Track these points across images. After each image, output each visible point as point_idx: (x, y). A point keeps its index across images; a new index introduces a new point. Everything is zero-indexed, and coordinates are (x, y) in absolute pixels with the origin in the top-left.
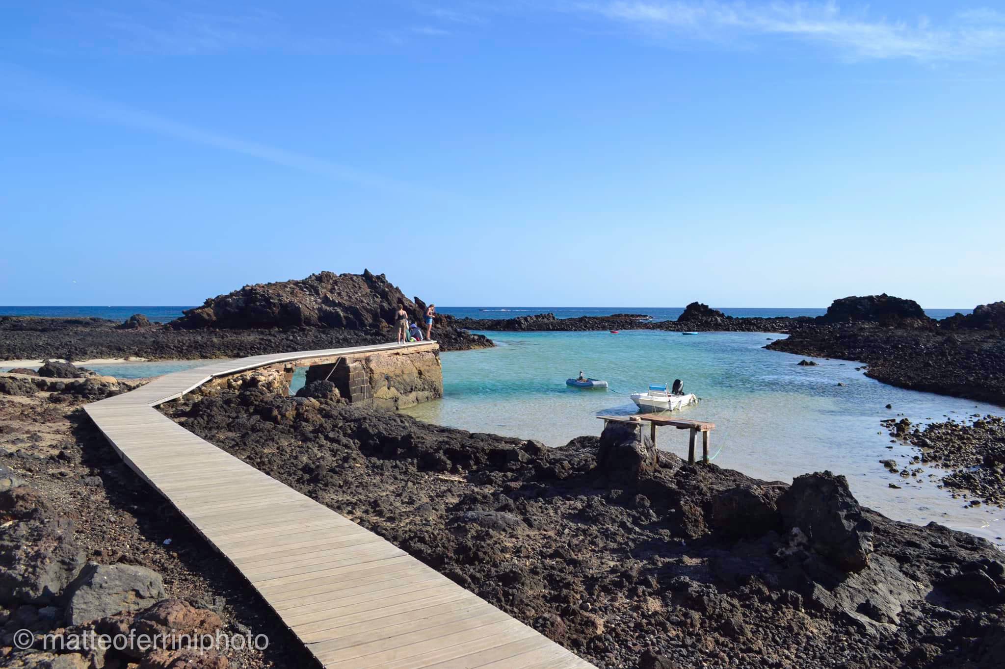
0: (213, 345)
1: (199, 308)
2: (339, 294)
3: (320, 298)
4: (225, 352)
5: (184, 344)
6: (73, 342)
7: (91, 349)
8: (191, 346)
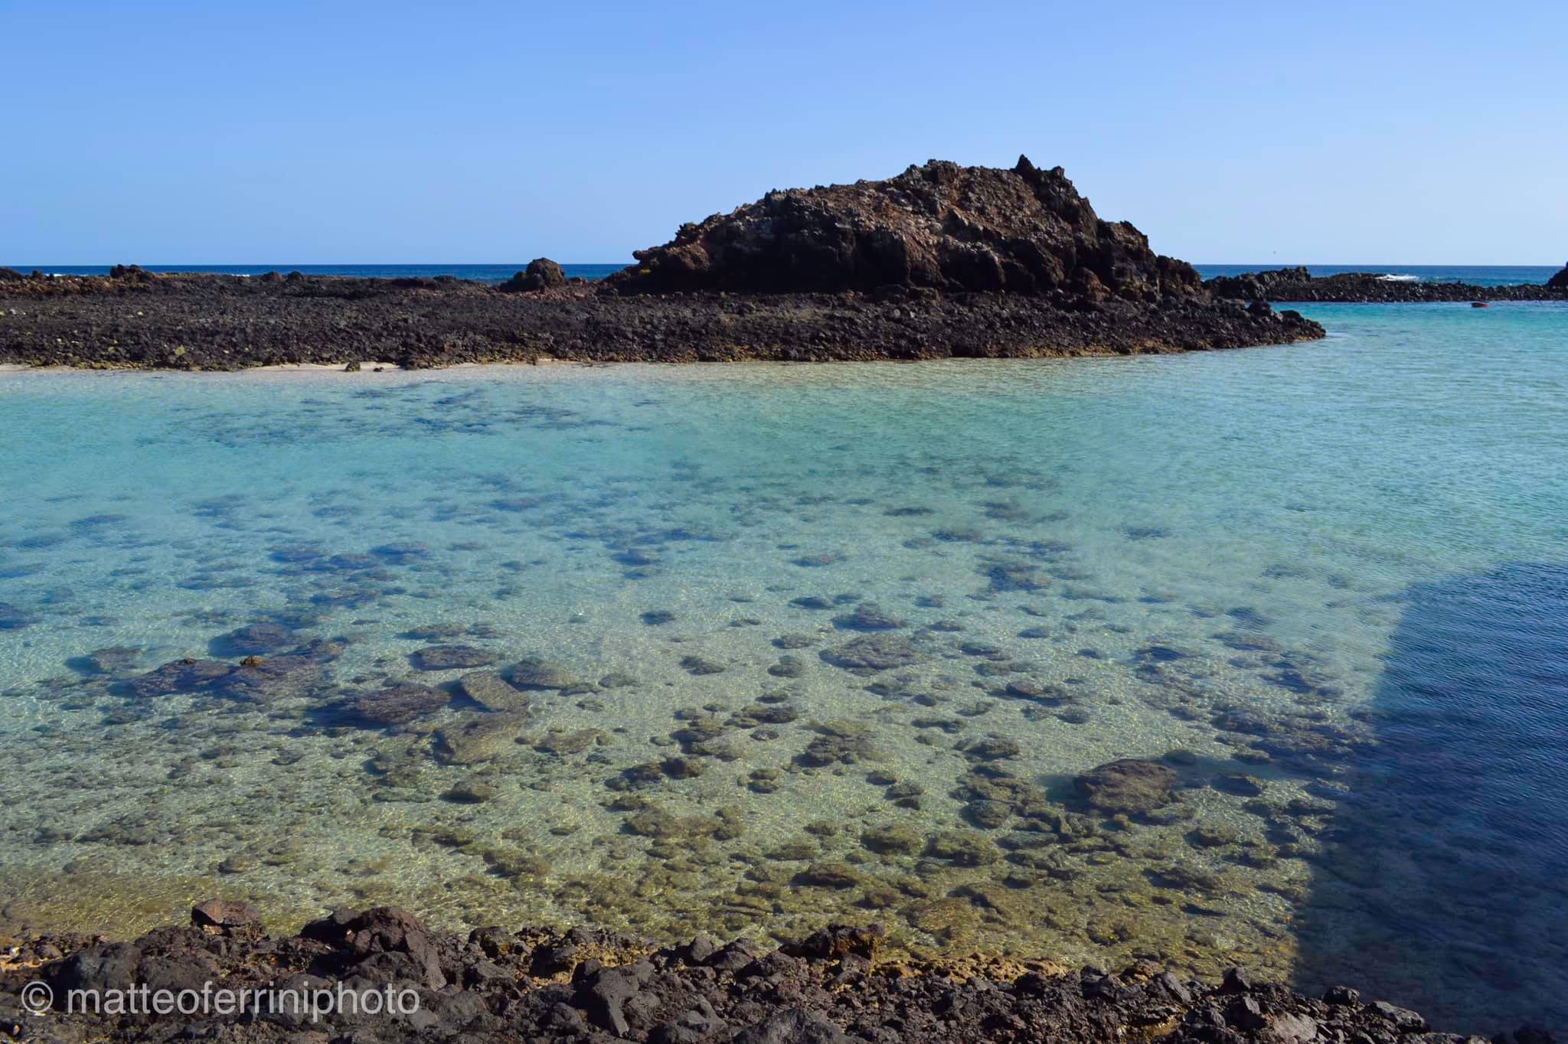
0: (722, 331)
1: (671, 244)
2: (981, 211)
3: (938, 220)
4: (752, 348)
5: (656, 328)
6: (410, 321)
7: (452, 338)
8: (673, 333)
